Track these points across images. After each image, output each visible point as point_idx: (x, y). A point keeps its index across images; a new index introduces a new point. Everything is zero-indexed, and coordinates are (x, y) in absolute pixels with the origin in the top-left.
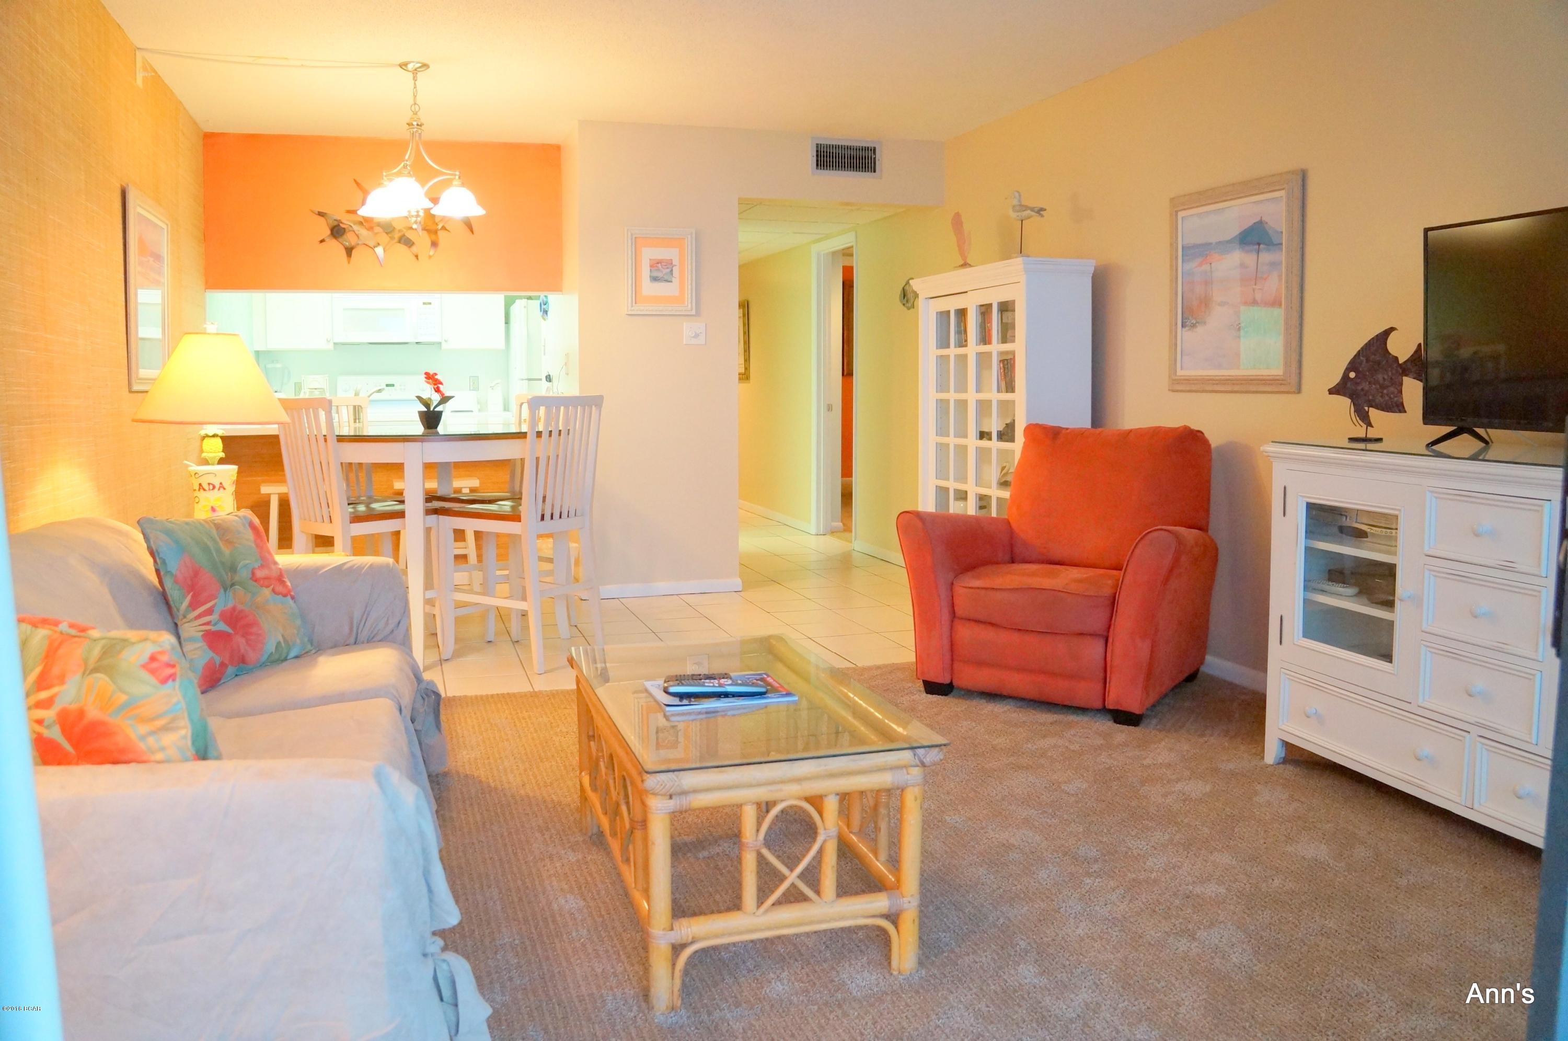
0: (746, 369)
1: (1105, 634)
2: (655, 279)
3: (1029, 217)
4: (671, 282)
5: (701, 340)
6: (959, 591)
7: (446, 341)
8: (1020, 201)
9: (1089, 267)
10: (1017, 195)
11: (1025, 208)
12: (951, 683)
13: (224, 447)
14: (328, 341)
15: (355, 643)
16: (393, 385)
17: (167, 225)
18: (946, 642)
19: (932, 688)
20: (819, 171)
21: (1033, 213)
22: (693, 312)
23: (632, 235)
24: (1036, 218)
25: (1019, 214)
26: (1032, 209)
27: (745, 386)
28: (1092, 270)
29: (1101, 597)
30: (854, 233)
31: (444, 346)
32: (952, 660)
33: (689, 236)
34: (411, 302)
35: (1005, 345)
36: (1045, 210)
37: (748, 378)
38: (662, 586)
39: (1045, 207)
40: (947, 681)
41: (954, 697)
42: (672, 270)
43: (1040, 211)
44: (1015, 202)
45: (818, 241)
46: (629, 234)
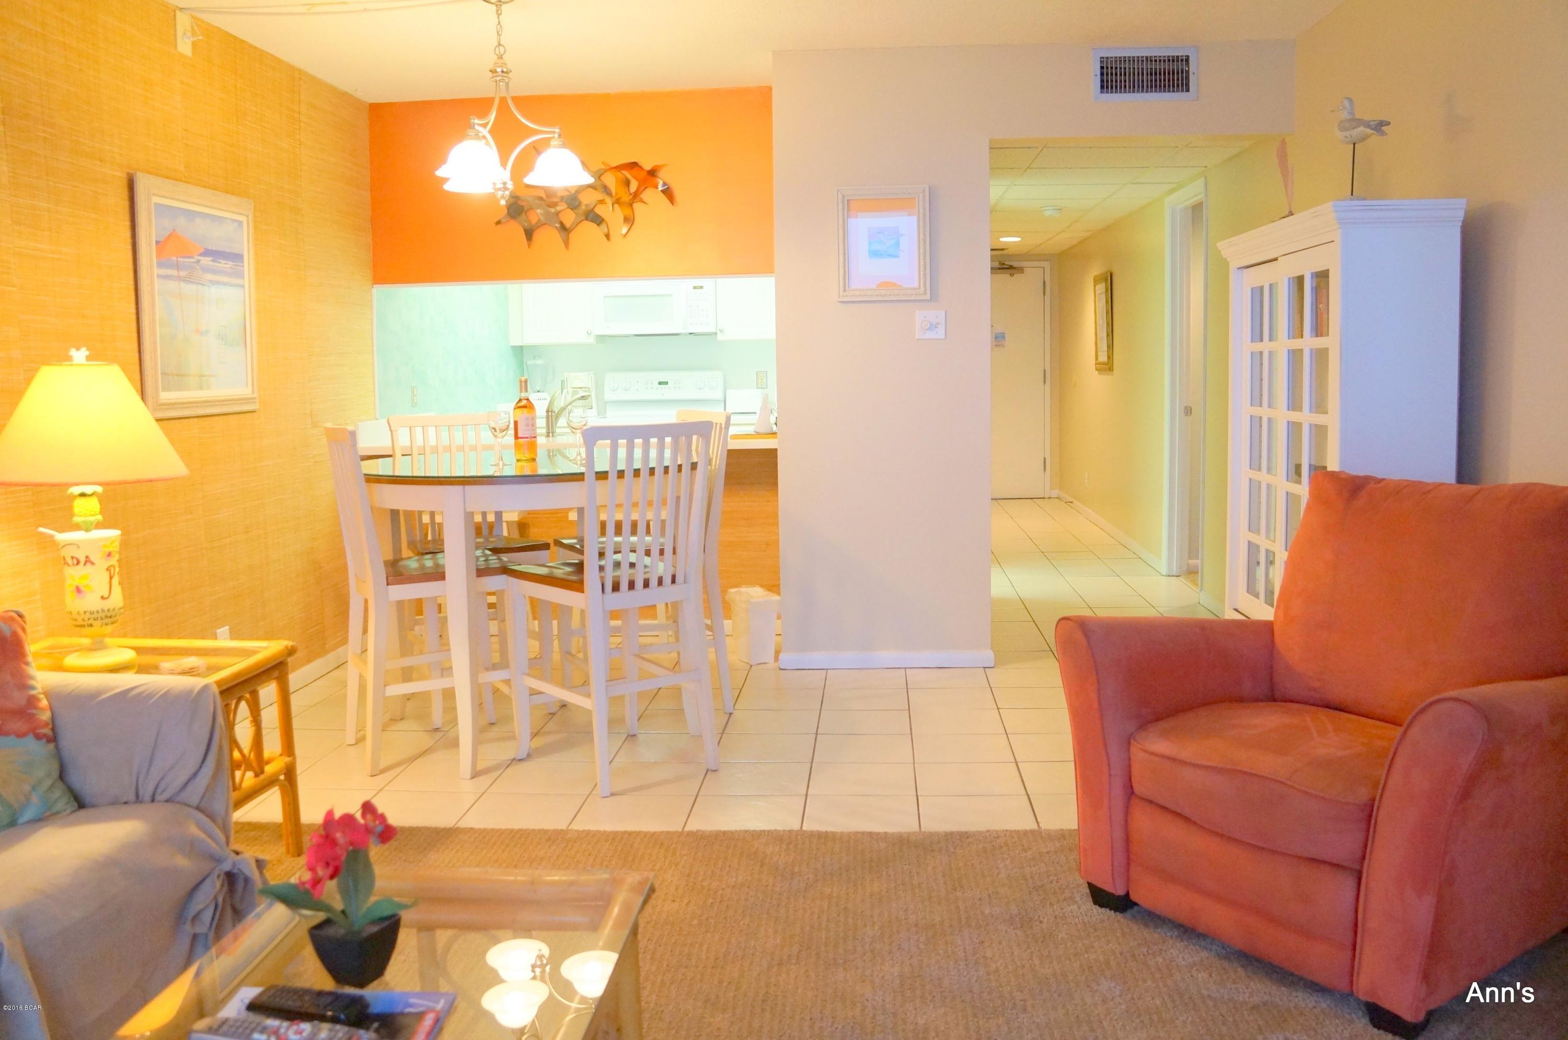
0: (1109, 357)
1: (1356, 866)
2: (875, 254)
3: (1364, 138)
4: (898, 257)
5: (940, 333)
6: (1137, 754)
7: (721, 331)
8: (1352, 113)
9: (1457, 210)
10: (1346, 103)
11: (1356, 122)
12: (1128, 894)
13: (101, 509)
14: (589, 334)
15: (153, 801)
16: (666, 383)
17: (247, 216)
18: (1119, 834)
19: (1100, 897)
20: (1105, 96)
21: (1368, 131)
22: (928, 297)
23: (843, 196)
24: (1375, 140)
25: (1347, 133)
26: (1368, 125)
27: (1105, 378)
28: (1461, 215)
29: (1348, 804)
30: (1203, 179)
31: (720, 337)
32: (1128, 864)
33: (921, 196)
34: (681, 288)
35: (1319, 338)
36: (1388, 124)
37: (1111, 369)
38: (887, 656)
39: (1387, 119)
40: (1120, 892)
41: (1134, 917)
42: (898, 242)
43: (1380, 126)
44: (1345, 115)
45: (1172, 191)
46: (840, 196)
